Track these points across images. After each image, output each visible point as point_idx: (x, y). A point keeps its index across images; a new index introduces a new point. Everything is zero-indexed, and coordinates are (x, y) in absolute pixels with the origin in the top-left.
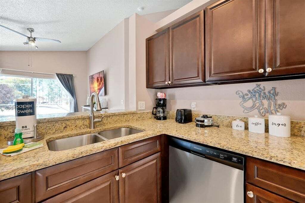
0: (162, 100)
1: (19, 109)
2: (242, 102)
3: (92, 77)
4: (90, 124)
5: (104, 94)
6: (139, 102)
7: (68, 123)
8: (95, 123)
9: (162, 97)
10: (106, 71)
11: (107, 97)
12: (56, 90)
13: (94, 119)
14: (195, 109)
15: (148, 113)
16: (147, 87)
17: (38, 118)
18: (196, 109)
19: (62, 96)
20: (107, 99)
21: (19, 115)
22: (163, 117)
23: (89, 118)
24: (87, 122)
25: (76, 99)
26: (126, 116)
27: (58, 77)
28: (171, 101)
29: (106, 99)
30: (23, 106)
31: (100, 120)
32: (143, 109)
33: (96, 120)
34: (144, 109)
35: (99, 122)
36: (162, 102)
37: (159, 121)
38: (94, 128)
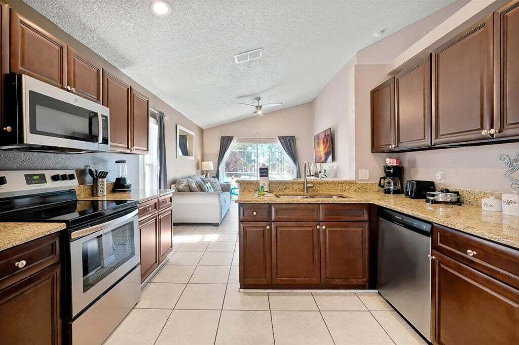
0: (392, 169)
1: (261, 172)
2: (509, 173)
3: (317, 137)
4: (304, 189)
5: (331, 161)
6: (359, 170)
7: (287, 185)
8: (308, 188)
9: (392, 165)
10: (334, 128)
11: (335, 164)
12: (277, 154)
13: (307, 184)
14: (442, 182)
15: (372, 184)
16: (372, 152)
17: (270, 179)
18: (443, 180)
19: (285, 162)
20: (335, 167)
21: (261, 176)
22: (393, 190)
23: (303, 183)
24: (301, 187)
25: (299, 168)
26: (340, 185)
27: (280, 140)
28: (412, 169)
29: (333, 167)
30: (263, 171)
31: (312, 185)
32: (366, 179)
33: (309, 185)
34: (368, 179)
35: (311, 187)
36: (392, 171)
37: (387, 195)
38: (307, 192)
